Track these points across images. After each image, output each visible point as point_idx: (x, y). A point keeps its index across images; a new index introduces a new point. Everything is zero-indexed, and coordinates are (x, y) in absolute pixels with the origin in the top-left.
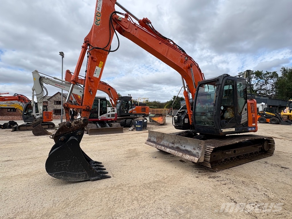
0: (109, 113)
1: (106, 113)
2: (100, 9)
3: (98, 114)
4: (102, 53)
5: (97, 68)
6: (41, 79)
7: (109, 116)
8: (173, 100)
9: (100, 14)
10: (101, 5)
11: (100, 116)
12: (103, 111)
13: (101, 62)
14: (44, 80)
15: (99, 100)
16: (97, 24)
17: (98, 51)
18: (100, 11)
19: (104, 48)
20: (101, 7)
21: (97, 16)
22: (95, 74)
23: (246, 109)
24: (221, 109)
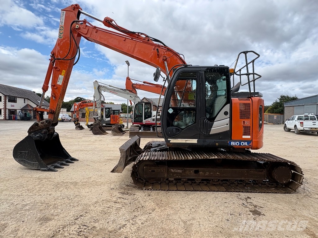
0: (154, 117)
1: (151, 117)
2: (63, 23)
3: (142, 118)
4: (64, 63)
5: (60, 76)
6: (99, 87)
7: (153, 120)
8: (278, 101)
9: (63, 27)
10: (64, 20)
11: (144, 120)
12: (148, 115)
13: (63, 71)
14: (101, 88)
15: (144, 104)
16: (60, 38)
17: (61, 62)
18: (63, 25)
19: (64, 58)
20: (64, 21)
21: (61, 30)
22: (59, 81)
23: (226, 113)
24: (168, 113)
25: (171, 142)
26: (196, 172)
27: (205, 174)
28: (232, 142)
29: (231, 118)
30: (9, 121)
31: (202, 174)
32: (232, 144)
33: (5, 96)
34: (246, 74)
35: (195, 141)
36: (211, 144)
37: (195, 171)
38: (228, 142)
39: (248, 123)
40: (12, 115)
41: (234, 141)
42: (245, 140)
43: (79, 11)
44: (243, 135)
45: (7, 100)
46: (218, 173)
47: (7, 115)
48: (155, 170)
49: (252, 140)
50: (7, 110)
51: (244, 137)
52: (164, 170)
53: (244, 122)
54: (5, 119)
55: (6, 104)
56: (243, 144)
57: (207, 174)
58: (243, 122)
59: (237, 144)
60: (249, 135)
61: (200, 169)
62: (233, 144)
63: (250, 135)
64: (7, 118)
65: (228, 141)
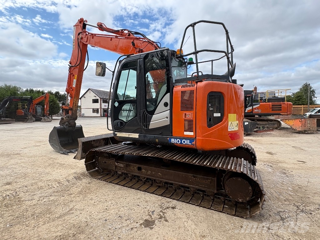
5: (74, 80)
10: (75, 34)
13: (76, 75)
16: (73, 49)
18: (75, 38)
23: (166, 105)
24: (115, 106)
25: (117, 135)
26: (139, 169)
27: (147, 172)
28: (172, 139)
29: (171, 110)
30: (103, 117)
31: (144, 172)
32: (172, 141)
33: (101, 98)
34: (194, 53)
35: (136, 136)
36: (151, 140)
37: (138, 167)
38: (168, 139)
39: (190, 115)
40: (105, 113)
41: (175, 138)
42: (187, 138)
43: (84, 23)
44: (185, 131)
45: (102, 102)
46: (159, 174)
47: (102, 113)
48: (107, 162)
49: (196, 137)
50: (102, 109)
51: (186, 133)
52: (112, 163)
53: (186, 114)
54: (101, 116)
55: (101, 104)
56: (184, 142)
57: (149, 172)
58: (184, 114)
59: (178, 141)
60: (191, 132)
61: (142, 166)
62: (174, 141)
63: (193, 132)
64: (102, 115)
65: (168, 137)
